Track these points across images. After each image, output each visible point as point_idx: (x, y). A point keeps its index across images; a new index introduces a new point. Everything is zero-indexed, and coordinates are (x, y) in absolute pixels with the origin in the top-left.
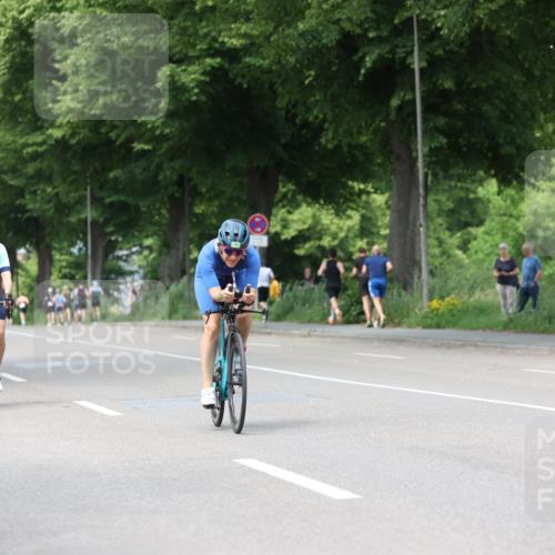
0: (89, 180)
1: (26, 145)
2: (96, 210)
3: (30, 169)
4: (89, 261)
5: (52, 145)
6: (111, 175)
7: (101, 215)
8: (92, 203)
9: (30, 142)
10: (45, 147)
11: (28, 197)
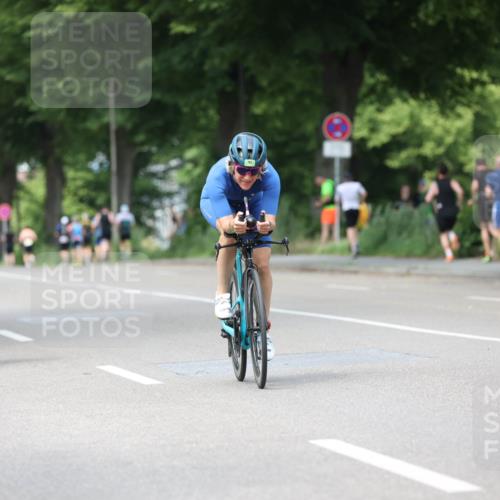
4: (114, 179)
7: (128, 119)
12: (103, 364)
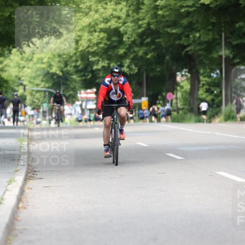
0: (223, 29)
1: (182, 7)
2: (228, 49)
3: (185, 22)
4: (224, 81)
5: (198, 7)
6: (237, 25)
7: (231, 53)
8: (225, 45)
9: (185, 5)
10: (193, 9)
11: (183, 39)
12: (219, 171)
